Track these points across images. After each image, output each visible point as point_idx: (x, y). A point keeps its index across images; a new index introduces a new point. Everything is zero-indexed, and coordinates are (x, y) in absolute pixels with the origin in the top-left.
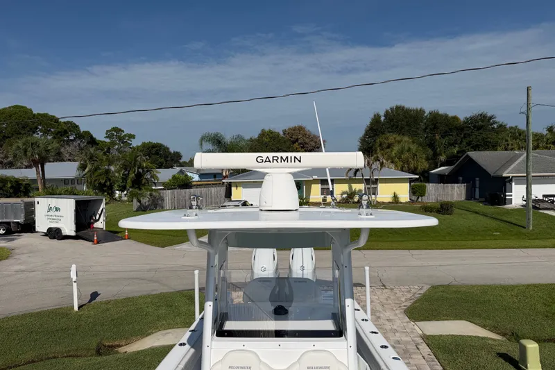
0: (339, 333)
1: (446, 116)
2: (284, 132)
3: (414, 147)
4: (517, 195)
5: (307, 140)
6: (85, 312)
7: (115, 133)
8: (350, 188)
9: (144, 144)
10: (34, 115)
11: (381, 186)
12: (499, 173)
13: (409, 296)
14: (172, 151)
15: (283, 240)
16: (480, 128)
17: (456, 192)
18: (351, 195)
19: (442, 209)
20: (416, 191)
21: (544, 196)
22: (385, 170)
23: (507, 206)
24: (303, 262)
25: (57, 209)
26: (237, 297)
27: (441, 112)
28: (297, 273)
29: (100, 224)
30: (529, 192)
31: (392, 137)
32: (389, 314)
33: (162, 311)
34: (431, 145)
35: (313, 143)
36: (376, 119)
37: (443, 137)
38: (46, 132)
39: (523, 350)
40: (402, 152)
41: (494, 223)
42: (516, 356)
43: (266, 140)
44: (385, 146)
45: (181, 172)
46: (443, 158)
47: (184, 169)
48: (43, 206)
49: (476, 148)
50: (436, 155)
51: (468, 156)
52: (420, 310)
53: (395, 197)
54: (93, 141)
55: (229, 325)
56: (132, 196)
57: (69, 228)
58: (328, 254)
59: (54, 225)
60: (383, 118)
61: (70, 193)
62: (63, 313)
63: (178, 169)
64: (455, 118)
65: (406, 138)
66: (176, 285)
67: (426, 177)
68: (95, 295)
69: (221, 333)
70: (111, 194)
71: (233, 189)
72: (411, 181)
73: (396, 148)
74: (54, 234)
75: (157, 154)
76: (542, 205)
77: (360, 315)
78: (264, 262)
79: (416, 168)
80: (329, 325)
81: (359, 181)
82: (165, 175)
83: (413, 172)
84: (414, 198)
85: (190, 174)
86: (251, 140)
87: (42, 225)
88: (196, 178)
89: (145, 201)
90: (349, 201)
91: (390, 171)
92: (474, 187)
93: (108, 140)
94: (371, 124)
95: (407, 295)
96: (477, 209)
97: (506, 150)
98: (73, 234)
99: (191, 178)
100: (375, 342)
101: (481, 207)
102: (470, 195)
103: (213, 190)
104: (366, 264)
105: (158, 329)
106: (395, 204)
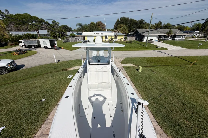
0: (109, 64)
1: (134, 20)
2: (96, 23)
3: (126, 28)
4: (145, 39)
5: (102, 25)
6: (58, 63)
7: (54, 22)
8: (112, 37)
9: (62, 25)
10: (31, 16)
11: (118, 37)
12: (142, 35)
13: (121, 59)
14: (69, 27)
15: (98, 49)
16: (141, 23)
17: (133, 39)
18: (112, 39)
19: (130, 42)
20: (125, 38)
21: (151, 40)
22: (119, 33)
23: (143, 42)
24: (102, 53)
25: (45, 42)
27: (133, 19)
28: (101, 55)
29: (56, 45)
30: (147, 39)
31: (121, 25)
32: (117, 63)
33: (74, 63)
34: (130, 27)
35: (103, 26)
36: (118, 20)
37: (132, 25)
38: (36, 22)
39: (139, 68)
40: (123, 29)
41: (140, 45)
43: (92, 25)
44: (120, 27)
45: (72, 33)
46: (132, 30)
47: (73, 32)
48: (41, 41)
49: (139, 28)
50: (130, 30)
51: (137, 30)
52: (122, 62)
53: (121, 39)
54: (49, 24)
56: (62, 39)
57: (49, 46)
58: (107, 52)
59: (45, 46)
60: (120, 20)
61: (47, 38)
62: (54, 64)
63: (72, 32)
64: (136, 20)
65: (124, 25)
67: (128, 35)
68: (59, 61)
69: (90, 64)
70: (57, 39)
71: (85, 37)
72: (124, 36)
73: (122, 28)
74: (46, 48)
75: (65, 28)
76: (150, 42)
77: (112, 62)
78: (94, 53)
79: (126, 33)
80: (107, 63)
82: (69, 34)
83: (125, 34)
84: (125, 40)
85: (74, 34)
86: (89, 25)
87: (42, 46)
89: (65, 40)
90: (111, 41)
91: (120, 34)
92: (137, 37)
93: (53, 24)
94: (117, 21)
95: (121, 60)
96: (137, 42)
97: (145, 29)
98: (51, 48)
99: (75, 35)
100: (114, 66)
102: (136, 39)
103: (80, 37)
104: (114, 54)
105: (74, 66)
106: (121, 41)
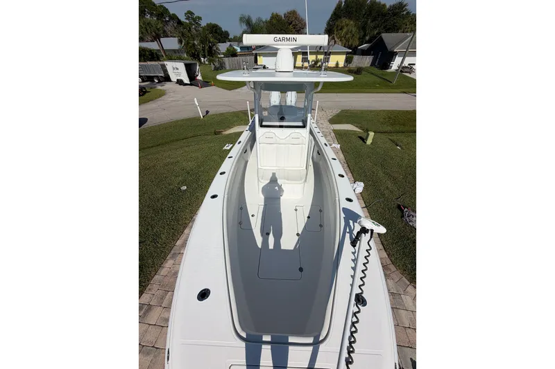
0: (304, 126)
1: (380, 3)
2: (285, 15)
3: (354, 29)
4: (395, 64)
5: (297, 23)
6: (205, 119)
7: (189, 14)
8: (317, 57)
9: (207, 24)
11: (332, 57)
12: (392, 50)
13: (332, 114)
14: (223, 30)
15: (283, 87)
16: (395, 14)
17: (366, 61)
18: (316, 62)
19: (357, 72)
20: (348, 61)
21: (409, 64)
22: (336, 45)
23: (389, 71)
24: (292, 98)
25: (177, 69)
26: (265, 113)
28: (289, 103)
29: (199, 78)
30: (402, 62)
31: (345, 21)
32: (322, 122)
33: (235, 119)
34: (364, 28)
35: (300, 25)
36: (339, 6)
37: (372, 22)
38: (152, 14)
39: (368, 135)
40: (347, 34)
41: (378, 80)
42: (364, 138)
43: (275, 22)
44: (339, 28)
45: (230, 45)
46: (367, 38)
47: (232, 43)
48: (170, 65)
49: (388, 30)
50: (365, 35)
51: (381, 37)
52: (333, 121)
53: (337, 64)
54: (180, 22)
55: (264, 123)
56: (210, 61)
57: (186, 80)
58: (303, 95)
59: (179, 78)
60: (343, 4)
61: (180, 59)
62: (197, 119)
63: (229, 43)
64: (384, 5)
65: (352, 22)
66: (239, 108)
67: (355, 51)
68: (207, 112)
69: (262, 126)
70: (200, 60)
71: (258, 57)
72: (347, 53)
73: (345, 30)
74: (180, 82)
75: (216, 32)
76: (406, 70)
77: (312, 121)
78: (275, 97)
79: (352, 45)
80: (301, 124)
81: (321, 53)
82: (223, 47)
83: (349, 48)
84: (346, 64)
85: (235, 47)
86: (266, 22)
87: (174, 78)
88: (239, 50)
89: (217, 64)
90: (315, 67)
91: (339, 47)
92: (376, 58)
93: (187, 21)
94: (336, 9)
95: (331, 114)
96: (373, 72)
97: (403, 32)
98: (189, 83)
99: (236, 50)
100: (316, 130)
101: (376, 71)
102: (373, 64)
103: (248, 58)
104: (319, 99)
105: (235, 126)
106: (336, 69)
